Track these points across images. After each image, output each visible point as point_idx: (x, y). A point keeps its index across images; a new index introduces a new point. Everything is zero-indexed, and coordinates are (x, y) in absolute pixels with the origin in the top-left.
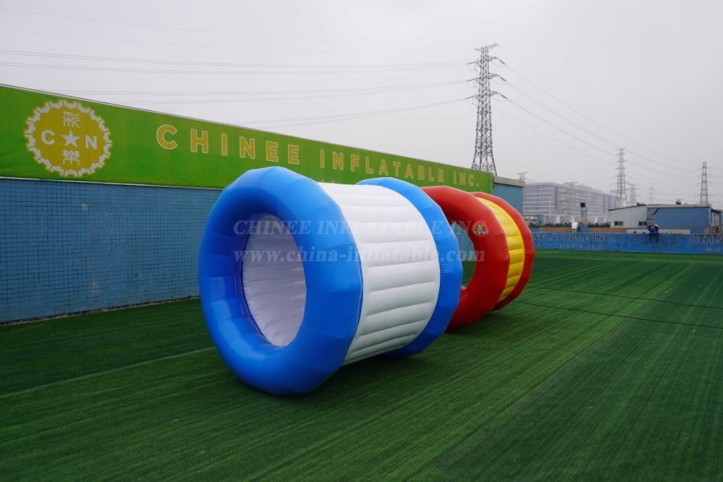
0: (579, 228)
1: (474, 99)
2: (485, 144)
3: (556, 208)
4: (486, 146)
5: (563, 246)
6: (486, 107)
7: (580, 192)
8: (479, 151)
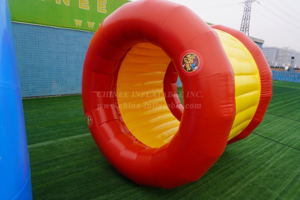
0: (289, 70)
1: (243, 4)
2: (245, 27)
3: (276, 59)
4: (246, 27)
5: (281, 79)
6: (249, 8)
7: (290, 52)
8: (242, 29)
